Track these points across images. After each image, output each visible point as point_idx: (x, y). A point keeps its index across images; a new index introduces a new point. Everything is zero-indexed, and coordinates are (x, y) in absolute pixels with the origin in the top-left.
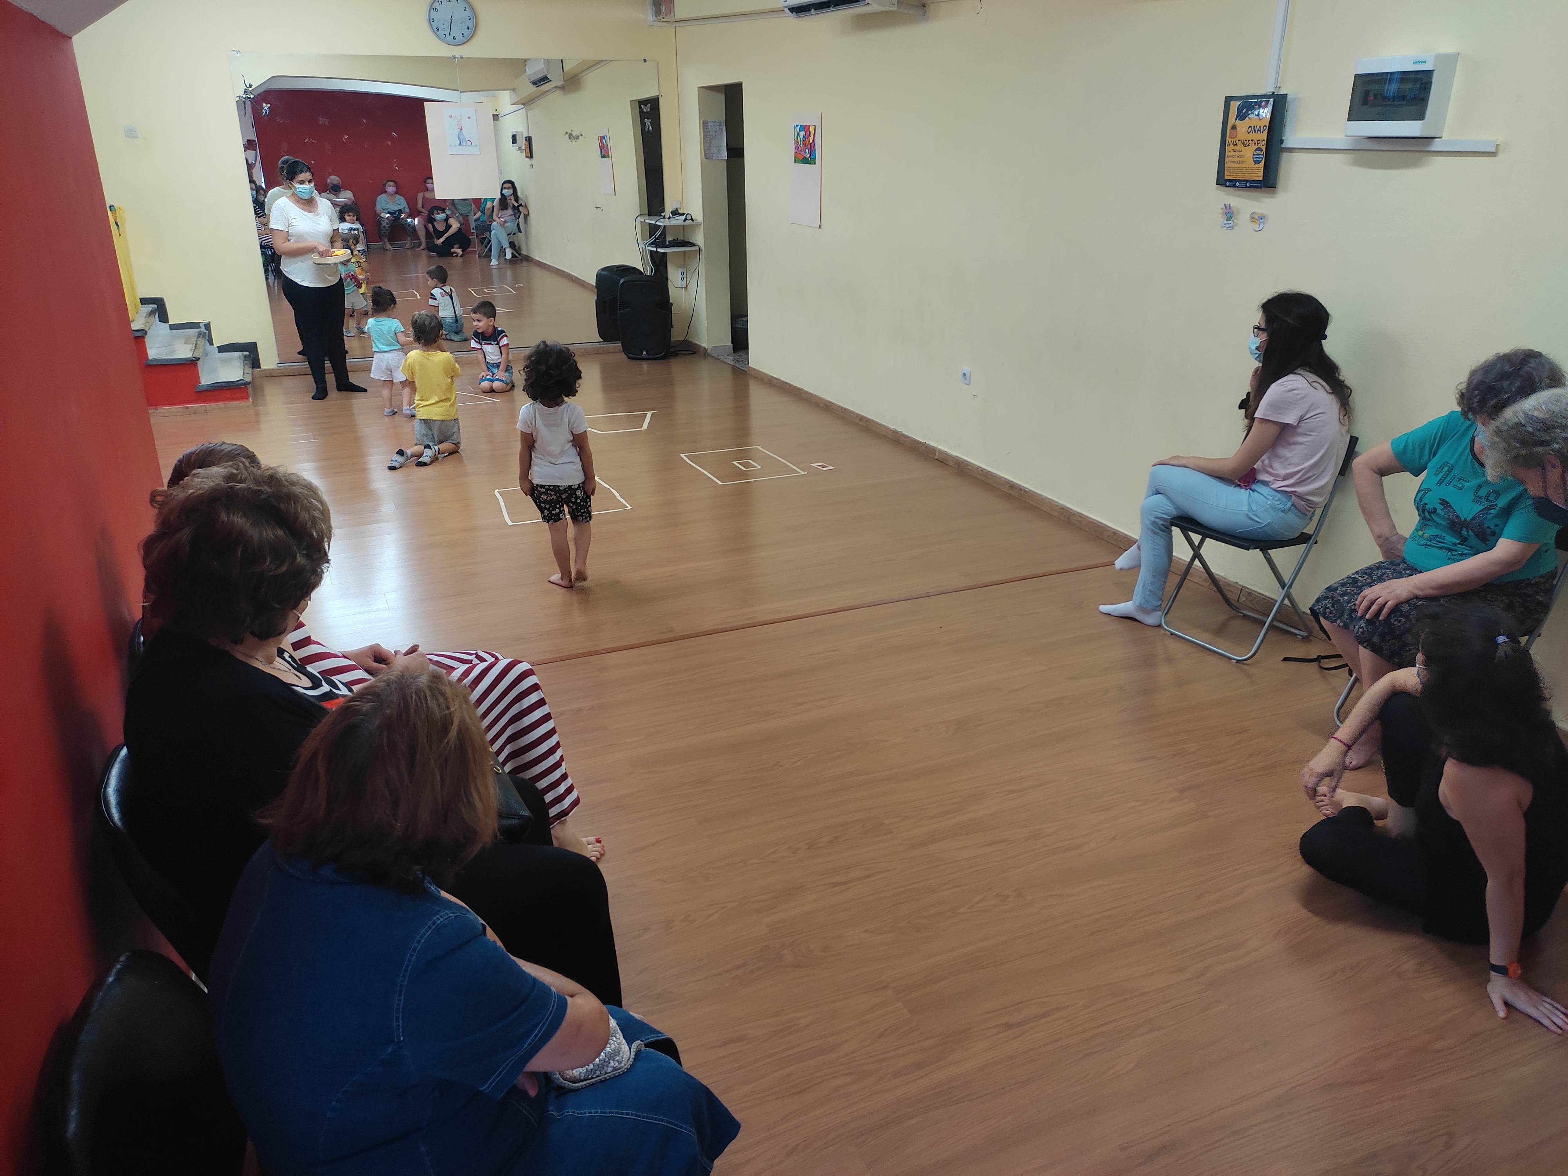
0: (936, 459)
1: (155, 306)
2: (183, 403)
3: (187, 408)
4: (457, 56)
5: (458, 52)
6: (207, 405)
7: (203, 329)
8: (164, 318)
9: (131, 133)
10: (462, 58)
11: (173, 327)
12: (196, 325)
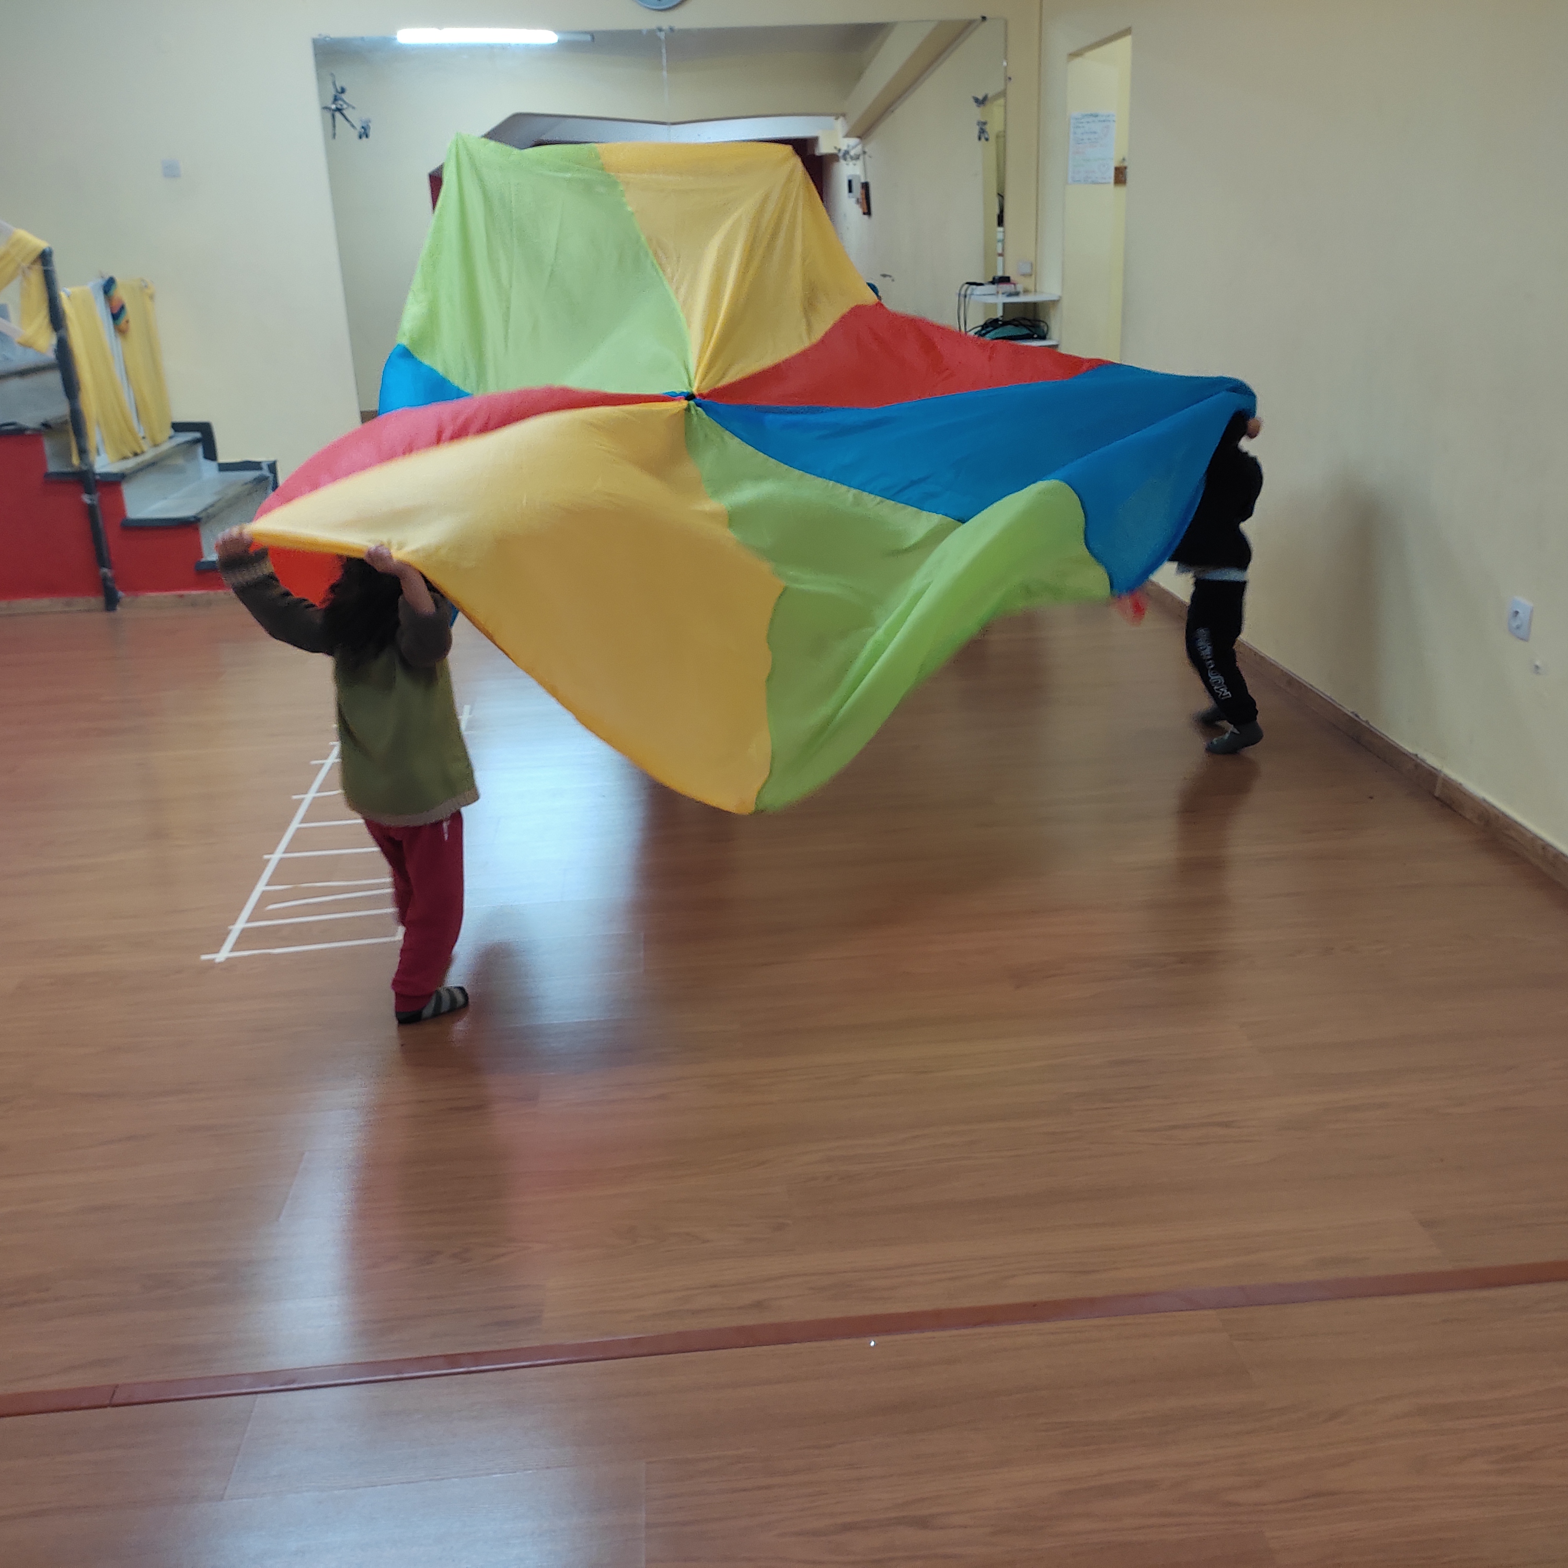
0: (1437, 798)
1: (198, 435)
2: (179, 589)
3: (181, 596)
4: (664, 28)
5: (666, 21)
6: (212, 593)
7: (266, 472)
8: (210, 454)
9: (171, 171)
10: (672, 29)
11: (224, 467)
12: (256, 466)
